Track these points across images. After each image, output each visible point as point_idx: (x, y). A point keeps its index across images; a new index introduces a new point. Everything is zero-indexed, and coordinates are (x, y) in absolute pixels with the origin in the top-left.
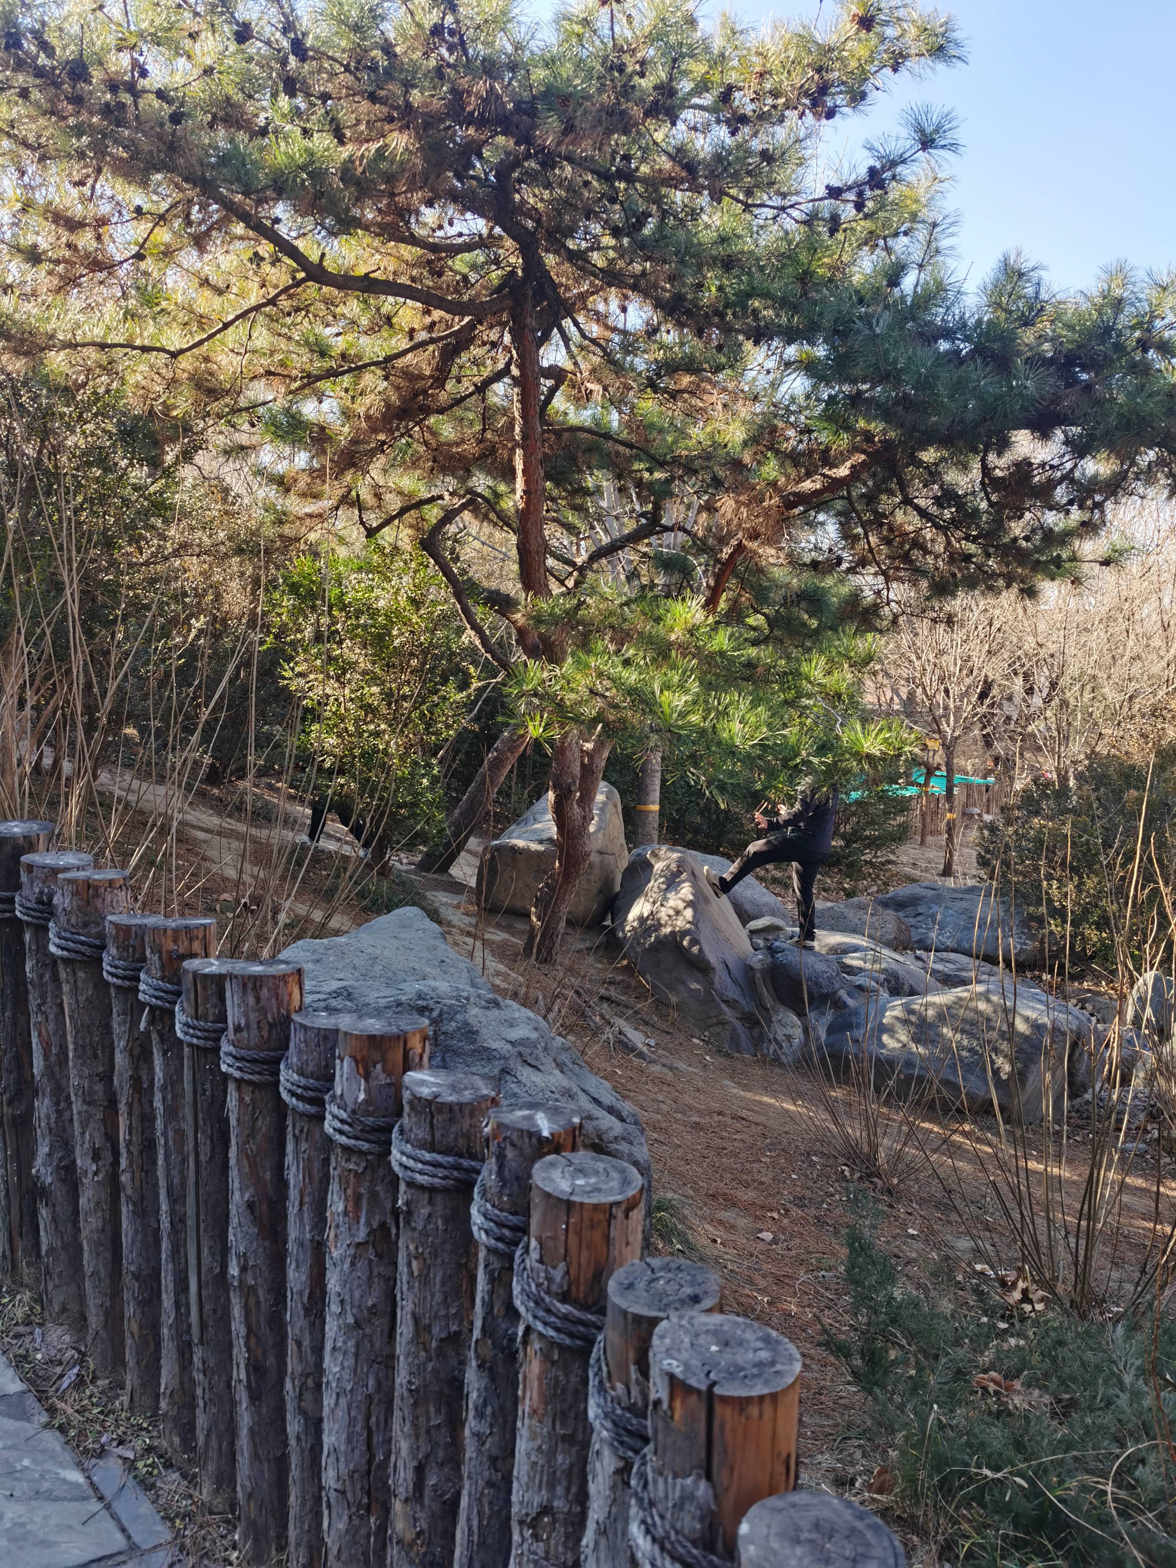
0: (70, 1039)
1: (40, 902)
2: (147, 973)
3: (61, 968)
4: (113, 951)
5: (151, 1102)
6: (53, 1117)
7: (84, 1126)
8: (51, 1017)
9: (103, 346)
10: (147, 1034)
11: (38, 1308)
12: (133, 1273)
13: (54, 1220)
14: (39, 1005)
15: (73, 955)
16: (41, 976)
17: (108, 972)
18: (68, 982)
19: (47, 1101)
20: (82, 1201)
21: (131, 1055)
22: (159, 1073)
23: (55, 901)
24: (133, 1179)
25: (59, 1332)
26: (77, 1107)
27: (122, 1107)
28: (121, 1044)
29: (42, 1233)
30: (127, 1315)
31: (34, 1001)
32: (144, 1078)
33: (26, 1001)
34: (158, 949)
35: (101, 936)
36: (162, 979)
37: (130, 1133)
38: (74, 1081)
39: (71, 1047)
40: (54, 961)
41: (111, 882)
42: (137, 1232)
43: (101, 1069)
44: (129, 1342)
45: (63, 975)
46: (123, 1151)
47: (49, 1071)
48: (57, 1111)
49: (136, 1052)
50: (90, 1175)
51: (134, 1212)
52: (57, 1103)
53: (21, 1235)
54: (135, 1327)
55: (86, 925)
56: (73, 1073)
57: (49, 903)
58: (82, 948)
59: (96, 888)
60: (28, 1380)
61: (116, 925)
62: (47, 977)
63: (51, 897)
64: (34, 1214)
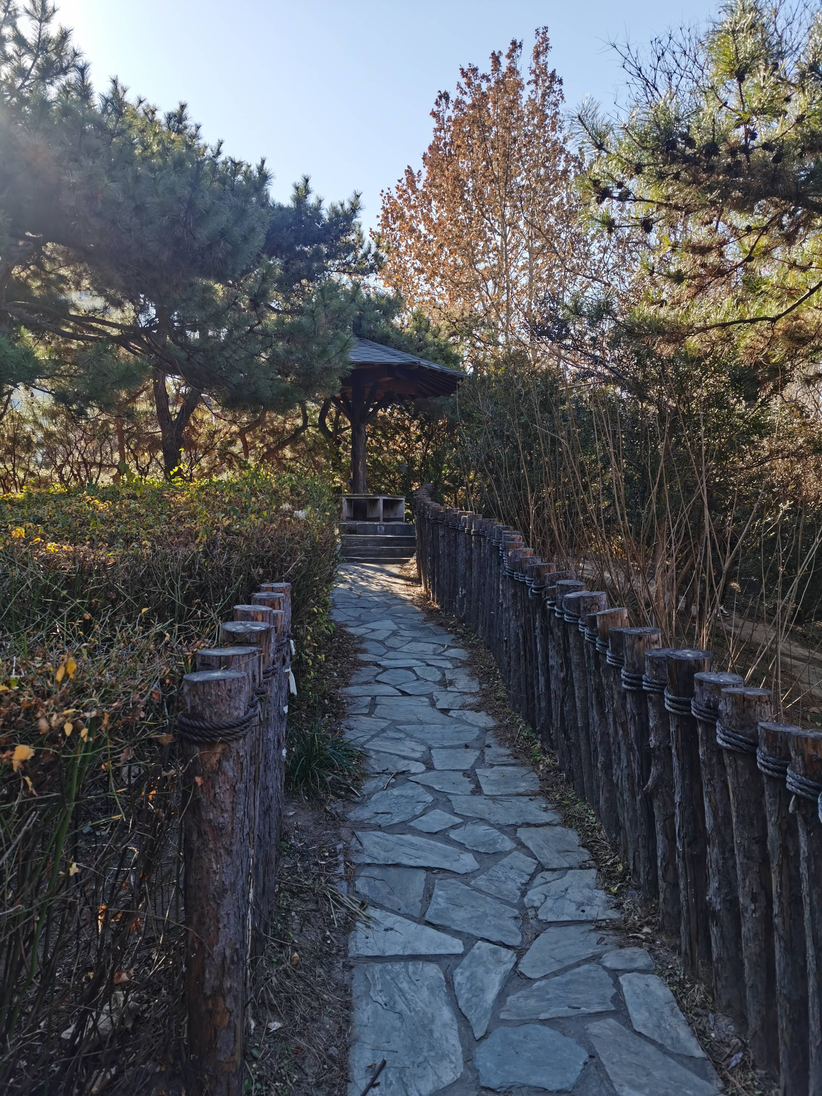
0: (733, 809)
1: (708, 706)
2: (793, 769)
3: (725, 756)
4: (765, 749)
5: (797, 868)
6: (721, 862)
7: (745, 874)
8: (718, 789)
9: (724, 325)
10: (794, 816)
11: (710, 999)
12: (785, 995)
13: (722, 937)
14: (709, 780)
15: (734, 748)
16: (710, 759)
17: (761, 764)
18: (731, 767)
19: (716, 850)
20: (744, 930)
21: (780, 828)
22: (804, 847)
23: (720, 707)
24: (784, 923)
25: (726, 1021)
26: (739, 859)
27: (774, 866)
28: (772, 820)
29: (713, 945)
30: (780, 1026)
31: (705, 778)
32: (791, 848)
33: (699, 775)
34: (800, 752)
35: (755, 736)
36: (805, 775)
37: (781, 888)
38: (737, 840)
39: (734, 814)
40: (720, 750)
41: (760, 698)
42: (787, 964)
43: (756, 835)
44: (782, 1048)
45: (727, 761)
46: (775, 899)
47: (717, 827)
48: (724, 858)
49: (784, 827)
50: (750, 912)
51: (785, 949)
52: (723, 853)
53: (697, 941)
54: (787, 1038)
55: (743, 727)
56: (735, 834)
57: (715, 708)
58: (741, 744)
59: (749, 701)
60: (707, 1050)
61: (766, 730)
62: (714, 760)
63: (716, 704)
64: (707, 930)
